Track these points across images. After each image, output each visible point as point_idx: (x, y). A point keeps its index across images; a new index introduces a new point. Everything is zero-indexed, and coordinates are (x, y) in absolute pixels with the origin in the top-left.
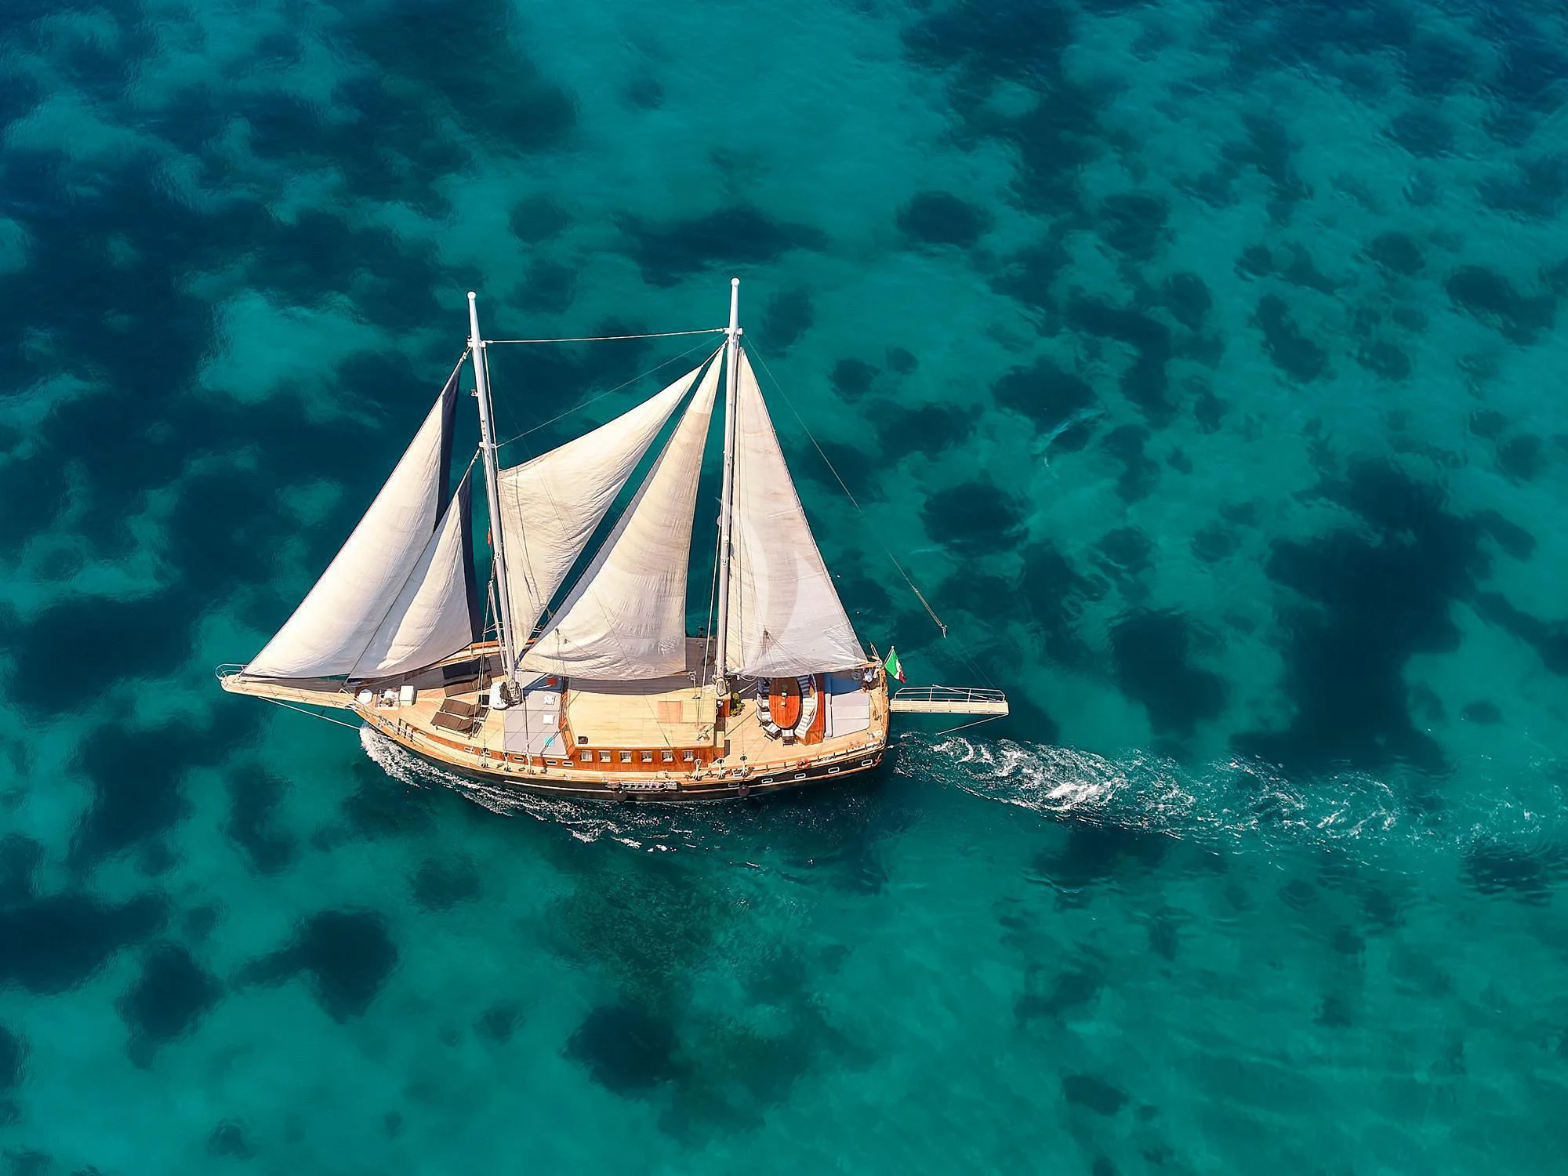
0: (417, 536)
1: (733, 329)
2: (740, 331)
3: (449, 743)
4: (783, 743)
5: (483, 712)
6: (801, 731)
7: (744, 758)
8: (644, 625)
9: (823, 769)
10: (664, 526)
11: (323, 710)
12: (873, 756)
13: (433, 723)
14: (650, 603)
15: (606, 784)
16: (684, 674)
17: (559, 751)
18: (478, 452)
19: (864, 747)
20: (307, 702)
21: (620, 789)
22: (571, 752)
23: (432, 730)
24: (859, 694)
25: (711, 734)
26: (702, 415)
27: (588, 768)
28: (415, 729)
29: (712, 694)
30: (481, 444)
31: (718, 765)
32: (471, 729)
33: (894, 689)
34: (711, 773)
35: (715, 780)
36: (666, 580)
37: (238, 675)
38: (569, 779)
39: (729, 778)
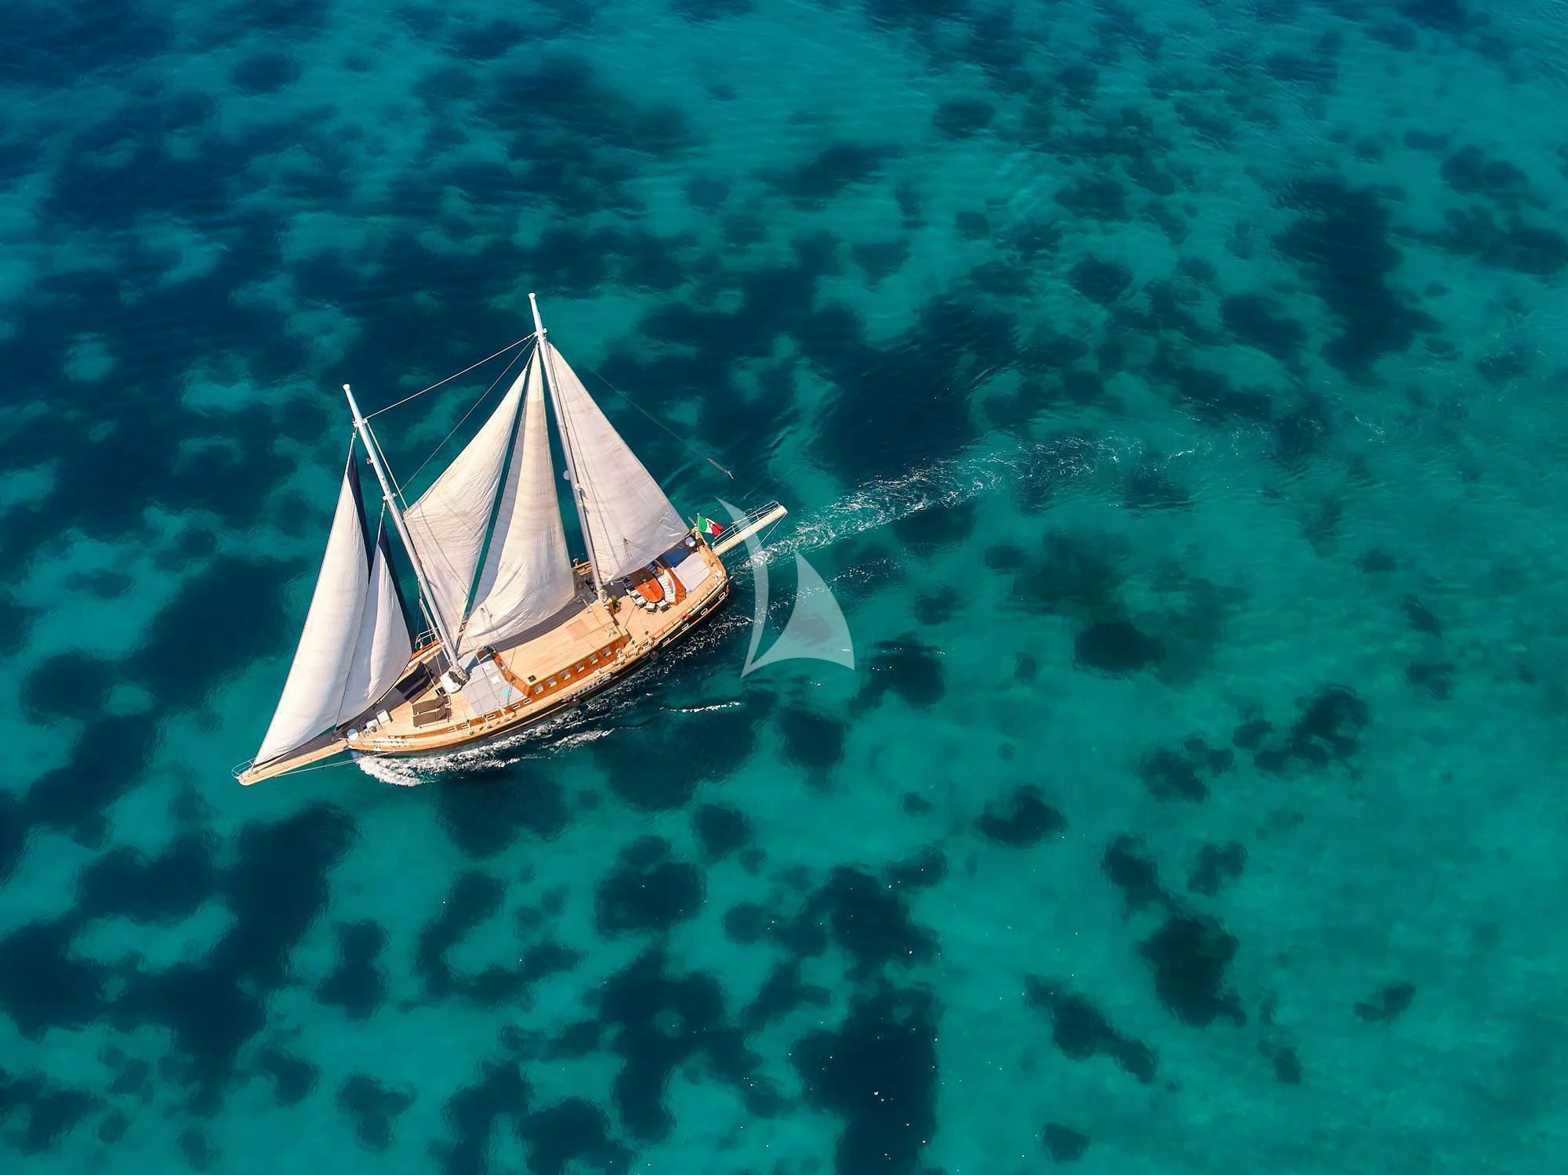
0: (359, 589)
1: (540, 332)
2: (545, 331)
3: (434, 733)
4: (661, 612)
5: (446, 700)
6: (670, 597)
7: (647, 633)
8: (544, 575)
9: (698, 614)
10: (537, 495)
11: (325, 761)
12: (724, 589)
13: (416, 725)
14: (544, 555)
15: (562, 700)
16: (575, 600)
17: (518, 695)
18: (384, 504)
19: (716, 586)
20: (313, 761)
21: (573, 698)
22: (527, 692)
23: (418, 730)
24: (693, 556)
25: (615, 629)
26: (538, 402)
27: (542, 698)
28: (403, 737)
29: (600, 604)
30: (384, 498)
31: (633, 646)
32: (446, 714)
33: (711, 540)
34: (629, 654)
35: (634, 658)
36: (550, 536)
37: (250, 769)
38: (536, 710)
39: (642, 652)
